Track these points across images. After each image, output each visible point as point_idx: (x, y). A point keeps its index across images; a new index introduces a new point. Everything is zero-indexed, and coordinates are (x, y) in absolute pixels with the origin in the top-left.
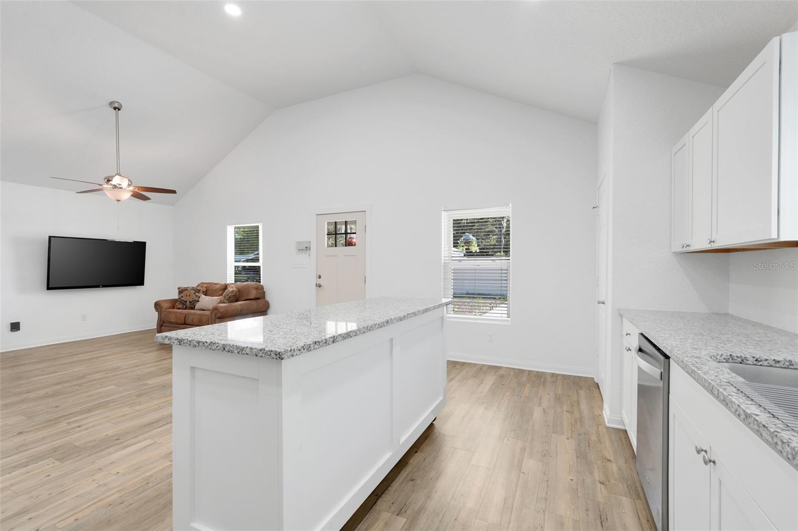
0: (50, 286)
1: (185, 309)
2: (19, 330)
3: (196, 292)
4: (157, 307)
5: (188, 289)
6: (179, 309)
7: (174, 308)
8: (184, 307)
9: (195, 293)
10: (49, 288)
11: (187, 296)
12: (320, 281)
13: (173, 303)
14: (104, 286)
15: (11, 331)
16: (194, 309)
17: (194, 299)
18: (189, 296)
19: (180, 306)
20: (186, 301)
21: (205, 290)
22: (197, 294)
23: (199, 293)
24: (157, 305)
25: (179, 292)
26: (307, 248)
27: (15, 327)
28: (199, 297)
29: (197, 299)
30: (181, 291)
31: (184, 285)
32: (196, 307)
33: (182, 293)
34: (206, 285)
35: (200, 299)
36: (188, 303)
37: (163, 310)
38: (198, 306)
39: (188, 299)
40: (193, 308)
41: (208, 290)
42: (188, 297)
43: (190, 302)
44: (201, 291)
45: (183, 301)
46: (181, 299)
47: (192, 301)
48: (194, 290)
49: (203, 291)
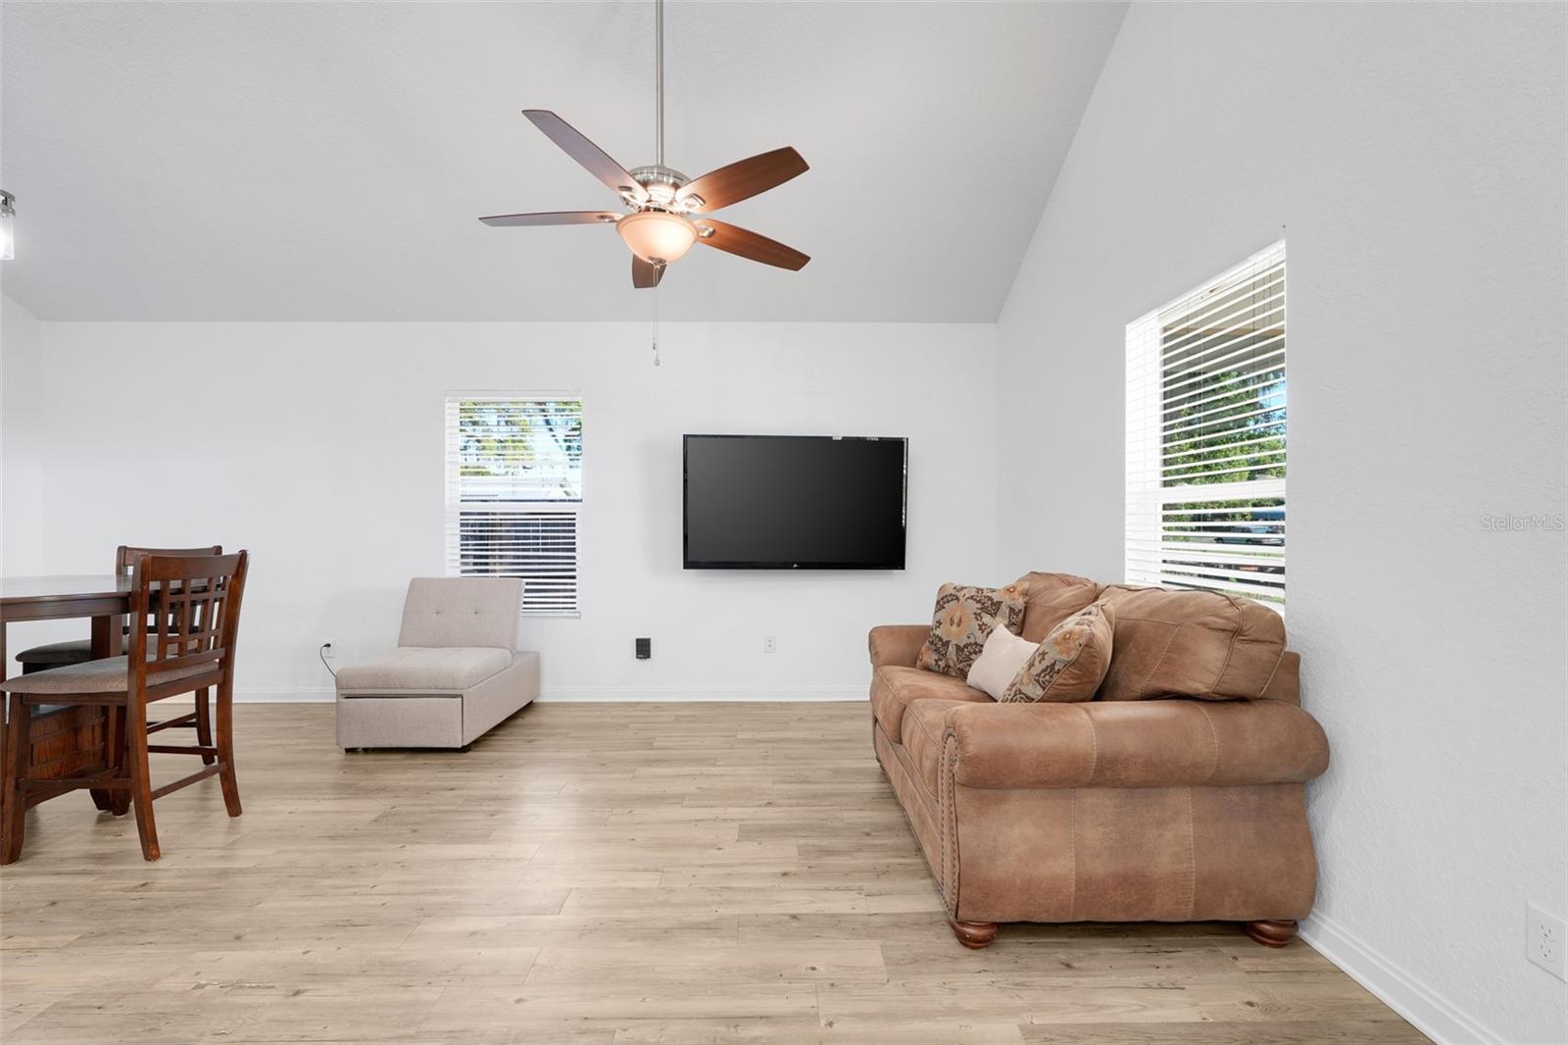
0: (690, 559)
1: (944, 673)
2: (649, 657)
3: (984, 609)
4: (875, 647)
5: (960, 595)
6: (928, 670)
7: (914, 664)
8: (942, 664)
9: (977, 616)
10: (689, 564)
11: (953, 622)
13: (914, 643)
14: (805, 565)
15: (637, 658)
16: (967, 680)
17: (972, 640)
18: (959, 625)
19: (932, 660)
20: (948, 642)
22: (987, 619)
23: (991, 616)
24: (876, 642)
25: (939, 601)
27: (643, 650)
28: (989, 634)
29: (980, 638)
30: (944, 599)
33: (945, 606)
34: (1023, 588)
35: (990, 643)
36: (952, 649)
38: (976, 671)
39: (956, 636)
40: (965, 676)
42: (953, 629)
43: (957, 646)
44: (1004, 608)
45: (941, 639)
46: (938, 632)
47: (966, 646)
48: (978, 602)
49: (1012, 610)
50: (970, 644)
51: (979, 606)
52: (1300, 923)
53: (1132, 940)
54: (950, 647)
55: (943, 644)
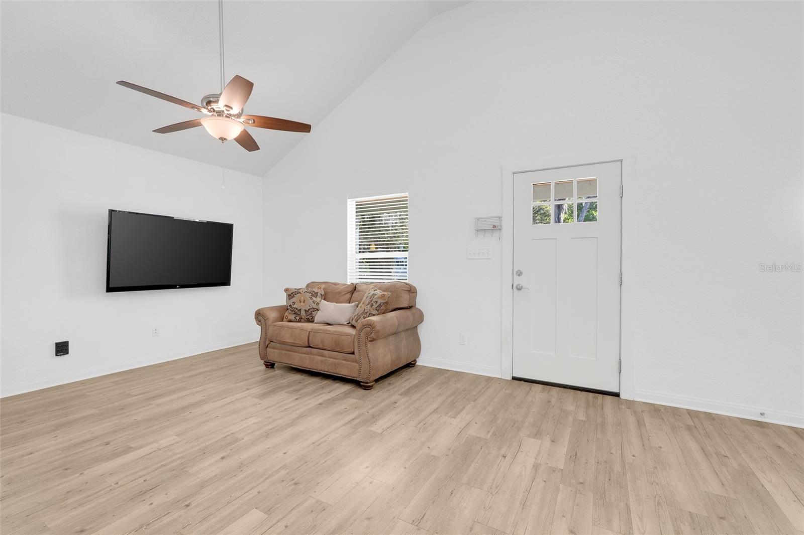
0: (111, 286)
1: (299, 321)
2: (68, 353)
3: (313, 295)
4: (260, 318)
5: (301, 291)
6: (290, 321)
7: (282, 320)
8: (298, 318)
9: (311, 298)
10: (109, 290)
11: (301, 302)
12: (518, 280)
13: (282, 312)
14: (183, 286)
15: (57, 355)
16: (313, 322)
17: (311, 307)
18: (304, 302)
19: (292, 317)
20: (301, 309)
21: (323, 293)
22: (314, 299)
23: (316, 297)
24: (260, 316)
25: (289, 295)
26: (494, 227)
27: (62, 349)
28: (318, 304)
29: (315, 306)
30: (291, 294)
31: (294, 285)
32: (316, 319)
33: (293, 297)
34: (323, 286)
35: (321, 306)
36: (303, 313)
37: (270, 322)
38: (318, 317)
39: (303, 307)
40: (311, 320)
41: (330, 293)
42: (302, 304)
43: (305, 310)
44: (319, 294)
45: (297, 309)
46: (295, 306)
47: (309, 309)
48: (310, 293)
49: (321, 295)
50: (311, 309)
51: (311, 294)
52: (417, 360)
53: (393, 376)
54: (302, 311)
55: (298, 311)
